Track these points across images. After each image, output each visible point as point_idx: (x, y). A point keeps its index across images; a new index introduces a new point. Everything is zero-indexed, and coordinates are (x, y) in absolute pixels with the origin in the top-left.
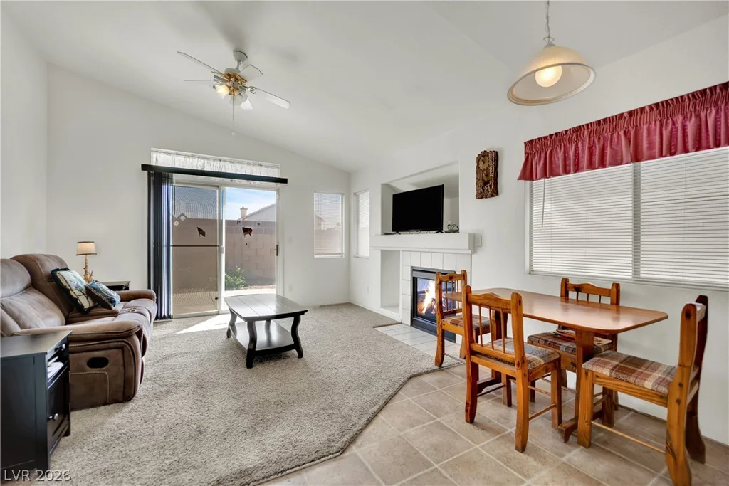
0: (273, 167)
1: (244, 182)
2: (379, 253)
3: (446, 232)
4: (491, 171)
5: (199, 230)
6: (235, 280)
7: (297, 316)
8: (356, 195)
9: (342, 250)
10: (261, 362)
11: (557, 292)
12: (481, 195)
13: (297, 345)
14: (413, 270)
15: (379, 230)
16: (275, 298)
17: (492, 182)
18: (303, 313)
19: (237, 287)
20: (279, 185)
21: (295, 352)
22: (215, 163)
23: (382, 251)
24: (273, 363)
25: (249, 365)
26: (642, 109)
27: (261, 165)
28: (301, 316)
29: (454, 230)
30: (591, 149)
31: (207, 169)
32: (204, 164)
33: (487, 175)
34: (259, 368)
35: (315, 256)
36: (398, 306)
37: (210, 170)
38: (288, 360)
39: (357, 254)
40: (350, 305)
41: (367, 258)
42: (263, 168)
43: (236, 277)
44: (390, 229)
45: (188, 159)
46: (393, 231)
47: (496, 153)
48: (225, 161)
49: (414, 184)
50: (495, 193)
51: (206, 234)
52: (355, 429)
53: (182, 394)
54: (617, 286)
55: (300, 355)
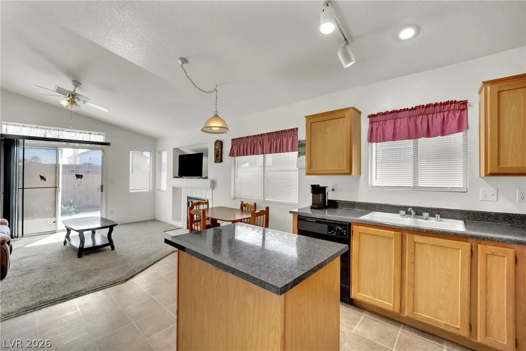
0: (99, 135)
1: (77, 145)
2: (171, 189)
3: (204, 178)
4: (220, 150)
5: (41, 177)
6: (68, 209)
7: (111, 228)
8: (160, 153)
9: (150, 187)
10: (87, 254)
11: (239, 207)
12: (216, 162)
13: (111, 243)
14: (188, 198)
15: (172, 176)
16: (100, 219)
17: (220, 156)
18: (115, 225)
19: (70, 213)
20: (104, 146)
21: (109, 247)
22: (54, 132)
23: (173, 188)
24: (95, 254)
25: (80, 256)
26: (264, 134)
27: (90, 134)
28: (114, 227)
29: (207, 178)
30: (251, 146)
31: (48, 136)
32: (46, 132)
33: (218, 152)
34: (86, 257)
35: (130, 191)
36: (181, 219)
37: (51, 137)
38: (105, 252)
39: (160, 188)
40: (154, 220)
41: (165, 191)
42: (92, 136)
43: (69, 207)
44: (177, 175)
45: (33, 129)
46: (179, 175)
47: (222, 142)
48: (63, 131)
49: (193, 151)
50: (221, 161)
51: (46, 179)
52: (135, 273)
53: (37, 273)
54: (255, 204)
55: (113, 248)
